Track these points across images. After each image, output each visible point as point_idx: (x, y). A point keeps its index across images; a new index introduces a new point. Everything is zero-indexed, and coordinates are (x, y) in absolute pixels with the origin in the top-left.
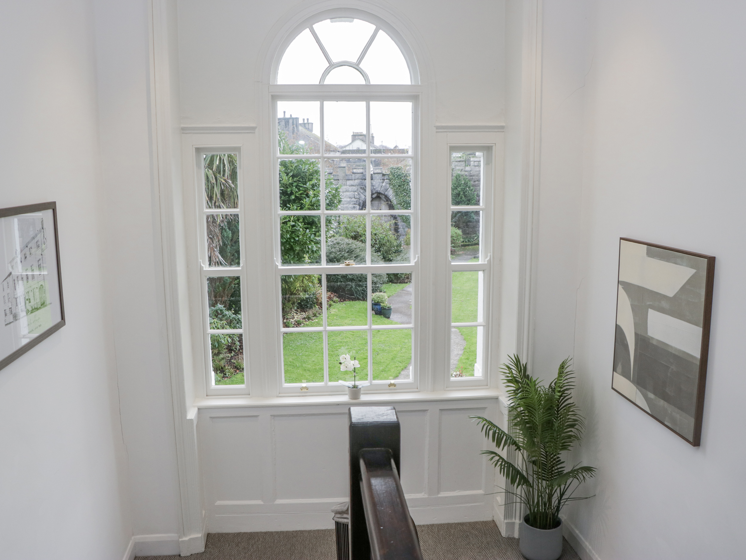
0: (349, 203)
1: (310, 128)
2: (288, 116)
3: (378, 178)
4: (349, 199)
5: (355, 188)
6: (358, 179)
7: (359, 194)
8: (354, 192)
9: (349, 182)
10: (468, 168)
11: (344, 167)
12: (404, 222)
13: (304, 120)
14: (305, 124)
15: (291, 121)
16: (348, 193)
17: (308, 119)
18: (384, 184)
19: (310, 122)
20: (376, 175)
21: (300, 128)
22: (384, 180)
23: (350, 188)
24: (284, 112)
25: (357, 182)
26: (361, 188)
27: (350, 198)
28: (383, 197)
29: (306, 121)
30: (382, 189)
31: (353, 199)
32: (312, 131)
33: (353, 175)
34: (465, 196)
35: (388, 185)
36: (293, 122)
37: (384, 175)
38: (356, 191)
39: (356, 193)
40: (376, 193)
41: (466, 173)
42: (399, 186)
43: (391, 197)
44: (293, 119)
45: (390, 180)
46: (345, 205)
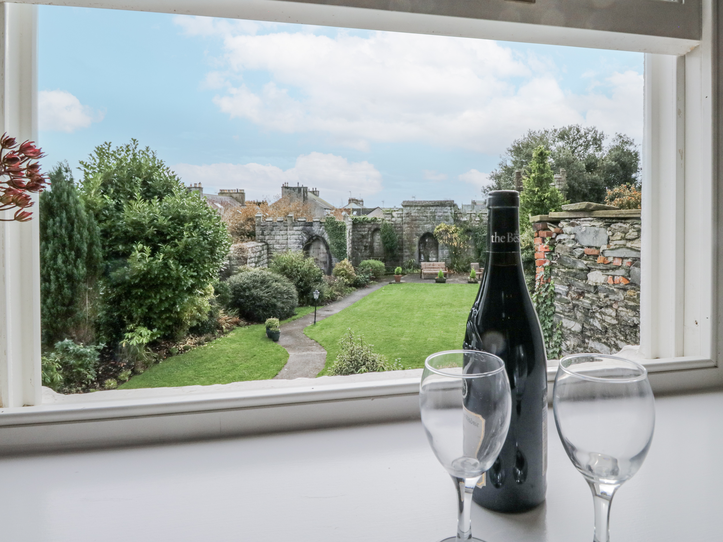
0: (295, 243)
1: (317, 194)
2: (300, 186)
3: (316, 225)
4: (295, 241)
5: (299, 232)
6: (301, 225)
7: (302, 237)
8: (299, 235)
9: (295, 228)
10: (393, 219)
11: (292, 217)
12: (336, 257)
13: (313, 189)
14: (313, 192)
15: (302, 189)
16: (294, 236)
17: (316, 189)
18: (321, 230)
19: (317, 190)
20: (316, 223)
21: (309, 194)
22: (321, 226)
23: (296, 233)
24: (298, 183)
25: (301, 228)
26: (304, 232)
27: (296, 239)
28: (321, 239)
29: (314, 190)
30: (320, 233)
31: (298, 241)
32: (318, 196)
33: (298, 223)
34: (390, 238)
35: (324, 231)
36: (304, 190)
37: (321, 223)
38: (300, 235)
39: (300, 236)
40: (315, 236)
41: (392, 223)
42: (332, 231)
43: (326, 239)
44: (304, 188)
45: (326, 226)
46: (292, 245)
